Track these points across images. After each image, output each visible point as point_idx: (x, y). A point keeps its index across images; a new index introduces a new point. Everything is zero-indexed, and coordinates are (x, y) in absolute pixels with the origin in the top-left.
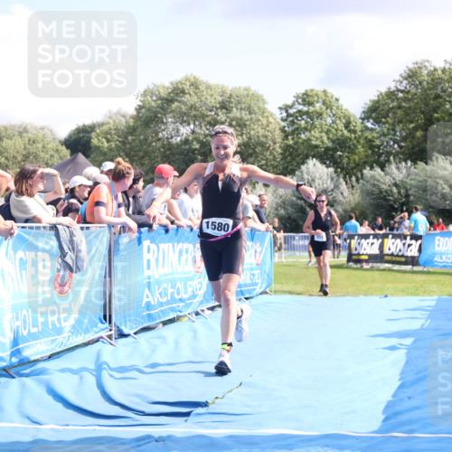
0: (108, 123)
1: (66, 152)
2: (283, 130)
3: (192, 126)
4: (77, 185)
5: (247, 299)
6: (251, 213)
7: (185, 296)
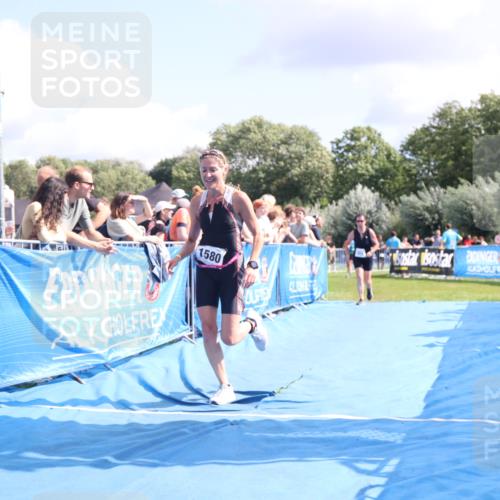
0: (186, 158)
1: (152, 182)
2: (334, 161)
3: (257, 159)
4: (162, 208)
5: (305, 304)
6: (308, 231)
7: (254, 302)
